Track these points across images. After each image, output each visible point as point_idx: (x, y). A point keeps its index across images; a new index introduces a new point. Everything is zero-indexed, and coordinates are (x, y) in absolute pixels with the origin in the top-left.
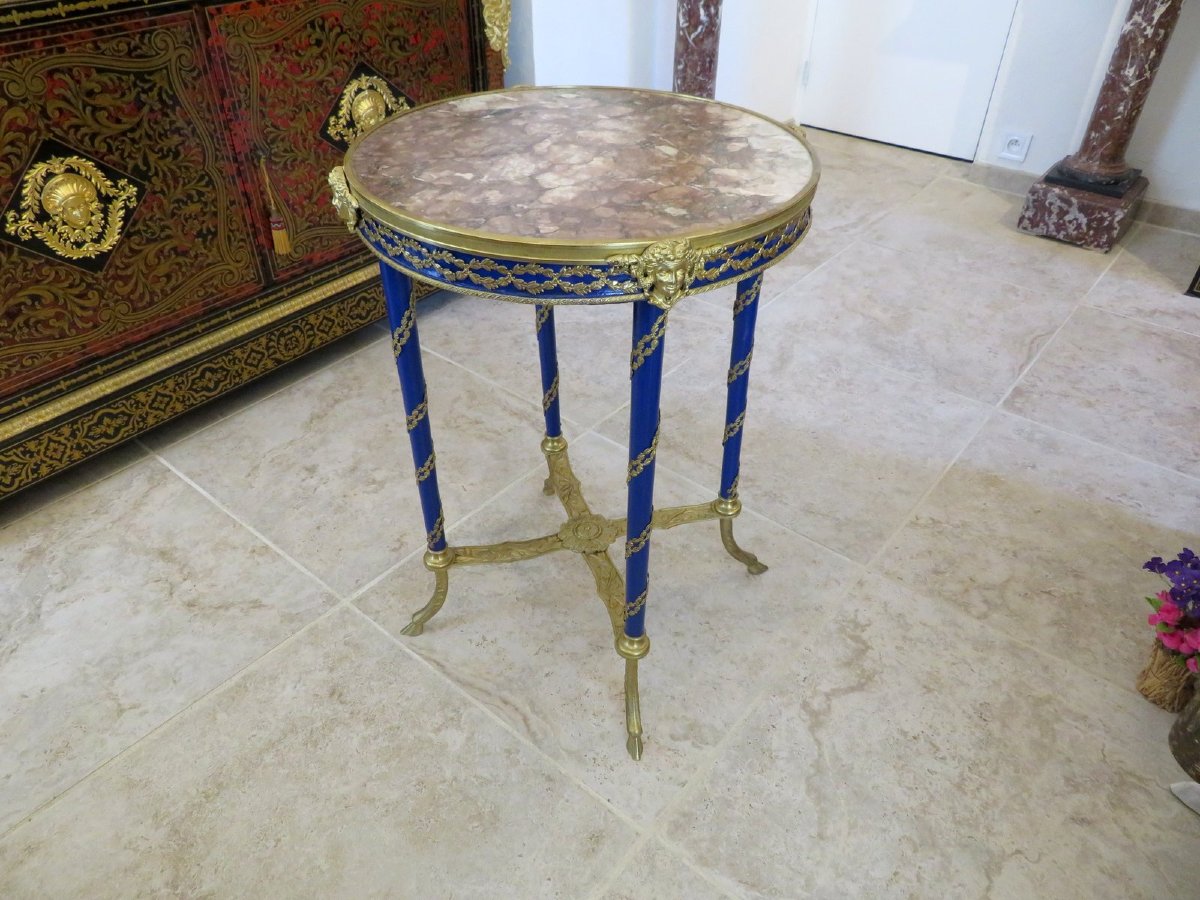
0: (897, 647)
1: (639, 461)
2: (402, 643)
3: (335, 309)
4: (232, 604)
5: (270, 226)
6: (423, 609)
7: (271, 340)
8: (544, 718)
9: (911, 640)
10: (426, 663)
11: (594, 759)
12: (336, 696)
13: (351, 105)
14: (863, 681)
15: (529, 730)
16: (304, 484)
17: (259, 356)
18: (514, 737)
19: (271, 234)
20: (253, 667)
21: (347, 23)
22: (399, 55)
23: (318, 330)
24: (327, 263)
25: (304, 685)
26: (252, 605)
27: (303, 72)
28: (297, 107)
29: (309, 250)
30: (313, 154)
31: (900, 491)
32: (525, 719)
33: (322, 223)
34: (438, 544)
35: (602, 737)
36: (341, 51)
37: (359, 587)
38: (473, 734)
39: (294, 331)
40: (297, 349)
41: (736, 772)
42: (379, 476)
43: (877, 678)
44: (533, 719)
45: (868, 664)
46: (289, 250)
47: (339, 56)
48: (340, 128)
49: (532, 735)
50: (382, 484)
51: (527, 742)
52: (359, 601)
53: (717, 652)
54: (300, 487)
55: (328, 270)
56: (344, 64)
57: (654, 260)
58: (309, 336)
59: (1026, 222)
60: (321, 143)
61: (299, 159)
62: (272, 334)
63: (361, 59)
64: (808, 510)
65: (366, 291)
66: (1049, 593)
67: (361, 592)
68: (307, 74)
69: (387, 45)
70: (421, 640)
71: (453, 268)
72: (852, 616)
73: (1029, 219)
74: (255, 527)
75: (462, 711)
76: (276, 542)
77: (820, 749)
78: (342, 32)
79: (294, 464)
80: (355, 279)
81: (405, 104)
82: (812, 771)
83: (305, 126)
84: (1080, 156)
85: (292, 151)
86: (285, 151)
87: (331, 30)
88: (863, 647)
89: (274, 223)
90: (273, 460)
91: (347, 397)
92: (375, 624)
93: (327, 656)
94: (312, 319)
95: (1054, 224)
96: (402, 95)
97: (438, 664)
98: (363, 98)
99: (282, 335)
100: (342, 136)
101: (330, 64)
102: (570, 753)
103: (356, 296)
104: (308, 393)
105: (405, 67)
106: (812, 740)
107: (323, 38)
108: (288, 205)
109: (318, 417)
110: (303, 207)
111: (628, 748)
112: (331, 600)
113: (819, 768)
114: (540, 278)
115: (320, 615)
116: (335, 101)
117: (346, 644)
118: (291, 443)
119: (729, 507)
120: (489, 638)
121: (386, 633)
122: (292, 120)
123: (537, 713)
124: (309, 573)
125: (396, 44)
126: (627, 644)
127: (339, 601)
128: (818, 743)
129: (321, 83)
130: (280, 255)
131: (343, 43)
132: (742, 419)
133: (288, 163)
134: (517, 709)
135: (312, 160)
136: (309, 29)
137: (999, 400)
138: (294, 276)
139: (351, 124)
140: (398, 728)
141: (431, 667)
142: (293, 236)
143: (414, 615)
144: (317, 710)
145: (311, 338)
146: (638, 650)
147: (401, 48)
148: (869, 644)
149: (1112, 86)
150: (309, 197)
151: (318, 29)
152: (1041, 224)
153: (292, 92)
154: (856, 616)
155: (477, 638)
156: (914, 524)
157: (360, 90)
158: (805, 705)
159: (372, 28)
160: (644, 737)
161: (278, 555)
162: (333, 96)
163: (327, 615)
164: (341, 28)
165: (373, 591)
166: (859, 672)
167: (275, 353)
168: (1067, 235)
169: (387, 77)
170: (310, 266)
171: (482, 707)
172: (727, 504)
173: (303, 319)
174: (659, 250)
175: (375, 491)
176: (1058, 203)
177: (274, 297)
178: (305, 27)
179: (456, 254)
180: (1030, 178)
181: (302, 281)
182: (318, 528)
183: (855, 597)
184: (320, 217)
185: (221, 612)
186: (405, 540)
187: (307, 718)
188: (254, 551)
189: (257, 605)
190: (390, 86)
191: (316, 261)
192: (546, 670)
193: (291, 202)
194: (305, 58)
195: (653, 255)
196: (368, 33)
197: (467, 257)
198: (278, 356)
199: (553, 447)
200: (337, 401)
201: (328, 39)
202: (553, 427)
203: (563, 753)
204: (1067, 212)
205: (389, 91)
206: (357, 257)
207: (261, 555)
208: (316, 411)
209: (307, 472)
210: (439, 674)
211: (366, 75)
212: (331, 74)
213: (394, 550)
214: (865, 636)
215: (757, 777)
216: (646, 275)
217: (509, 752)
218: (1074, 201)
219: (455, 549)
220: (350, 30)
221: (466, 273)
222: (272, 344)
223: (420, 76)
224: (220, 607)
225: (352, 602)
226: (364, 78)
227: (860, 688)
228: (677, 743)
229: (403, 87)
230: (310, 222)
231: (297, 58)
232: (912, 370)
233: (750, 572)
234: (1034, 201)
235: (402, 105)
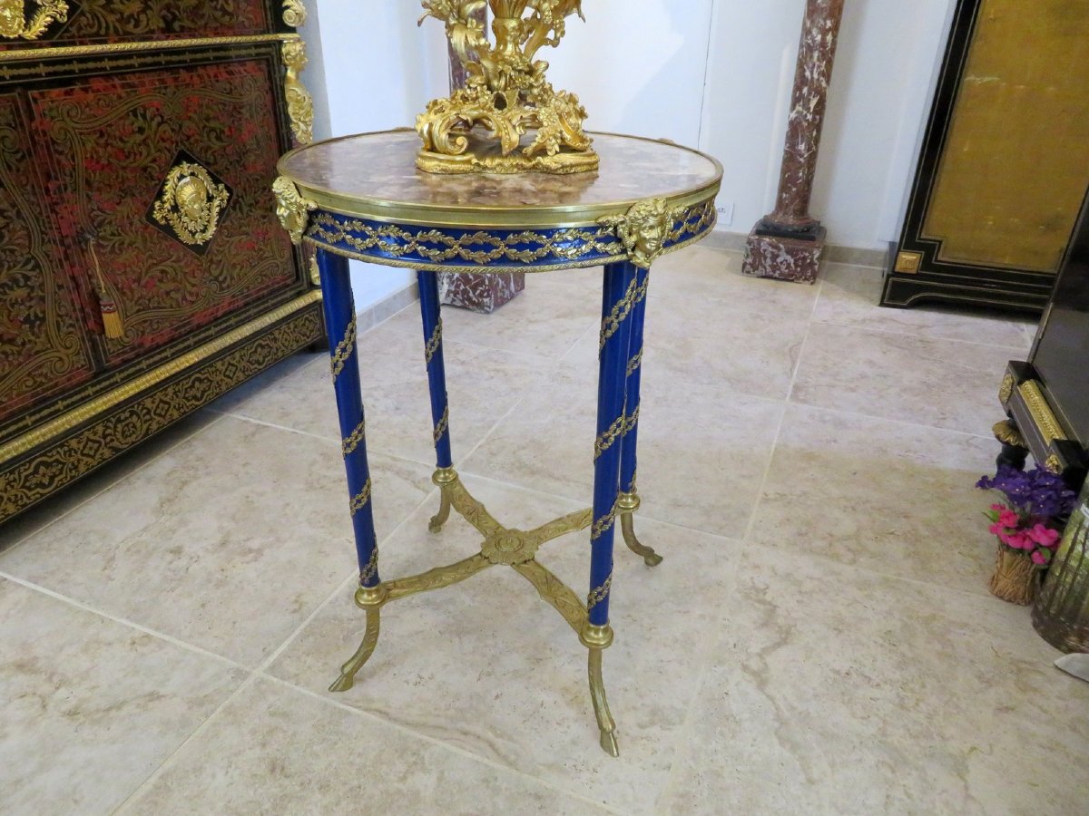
0: (797, 601)
1: (610, 433)
2: (335, 700)
3: (170, 391)
4: (124, 703)
5: (100, 309)
6: (353, 658)
7: (108, 427)
8: (511, 739)
9: (806, 593)
10: (365, 713)
11: (575, 766)
12: (278, 771)
13: (175, 190)
14: (783, 636)
16: (172, 566)
17: (96, 445)
18: (486, 765)
19: (101, 318)
20: (169, 764)
21: (167, 113)
22: (216, 145)
23: (155, 414)
24: (158, 346)
25: (236, 768)
26: (148, 698)
27: (127, 157)
28: (122, 191)
29: (140, 334)
30: (140, 237)
31: (743, 476)
32: (491, 745)
33: (151, 306)
34: (370, 579)
35: (574, 743)
36: (164, 140)
37: (268, 654)
38: (442, 772)
39: (131, 416)
40: (134, 436)
41: (711, 743)
42: (255, 544)
43: (793, 631)
44: (499, 742)
45: (781, 621)
46: (122, 333)
47: (162, 144)
48: (165, 212)
49: (505, 758)
50: (260, 552)
51: (501, 767)
52: (273, 669)
53: (649, 639)
54: (169, 569)
55: (159, 353)
56: (166, 151)
57: (640, 217)
58: (146, 421)
59: (748, 267)
60: (146, 227)
61: (126, 242)
62: (109, 421)
63: (181, 147)
64: (677, 504)
65: (199, 372)
66: (892, 533)
67: (271, 659)
68: (131, 159)
69: (205, 135)
70: (354, 692)
72: (751, 584)
73: (750, 264)
74: (128, 618)
75: (422, 752)
76: (157, 629)
77: (774, 703)
78: (163, 122)
79: (154, 549)
80: (187, 362)
81: (225, 191)
82: (777, 725)
83: (131, 209)
84: (777, 213)
85: (120, 235)
86: (113, 234)
87: (152, 119)
88: (770, 608)
89: (105, 306)
90: (128, 550)
91: (195, 478)
92: (297, 688)
93: (253, 732)
94: (148, 402)
95: (770, 266)
96: (221, 182)
97: (381, 712)
98: (186, 184)
99: (119, 421)
100: (167, 220)
101: (153, 151)
102: (550, 766)
103: (190, 377)
104: (149, 480)
105: (222, 156)
106: (764, 697)
107: (146, 126)
108: (118, 289)
109: (169, 500)
110: (132, 291)
111: (602, 745)
112: (240, 675)
113: (783, 723)
114: (534, 246)
115: (232, 692)
116: (158, 187)
117: (272, 715)
118: (145, 529)
119: (630, 500)
120: (425, 675)
121: (312, 694)
122: (118, 204)
123: (501, 736)
124: (207, 653)
125: (213, 135)
126: (592, 634)
127: (248, 674)
128: (771, 698)
129: (145, 169)
130: (111, 340)
131: (165, 132)
132: (637, 412)
133: (117, 245)
134: (479, 737)
135: (139, 244)
136: (132, 118)
137: (786, 395)
138: (125, 362)
139: (175, 208)
140: (360, 787)
141: (374, 718)
142: (125, 316)
143: (343, 667)
144: (260, 791)
145: (148, 423)
146: (604, 639)
147: (218, 138)
148: (774, 604)
149: (790, 158)
150: (138, 280)
151: (140, 118)
152: (760, 267)
153: (117, 177)
154: (753, 583)
155: (413, 678)
156: (766, 500)
157: (182, 177)
158: (745, 668)
159: (190, 118)
160: (615, 732)
161: (164, 641)
162: (157, 182)
163: (240, 691)
164: (162, 117)
165: (285, 655)
166: (777, 629)
167: (112, 440)
168: (781, 274)
169: (206, 165)
170: (142, 350)
171: (442, 744)
172: (627, 498)
173: (139, 404)
175: (256, 560)
176: (770, 249)
177: (107, 383)
178: (128, 114)
180: (738, 237)
181: (134, 365)
182: (203, 605)
183: (745, 567)
184: (149, 300)
185: (113, 713)
186: (304, 599)
187: (251, 802)
188: (134, 643)
189: (154, 697)
190: (209, 173)
191: (147, 345)
192: (494, 693)
193: (120, 286)
194: (129, 145)
196: (187, 123)
197: (456, 232)
198: (115, 444)
199: (445, 478)
200: (185, 483)
201: (150, 126)
202: (444, 459)
203: (541, 767)
204: (778, 256)
205: (209, 179)
206: (188, 339)
207: (143, 645)
208: (164, 495)
209: (171, 555)
210: (386, 723)
211: (187, 163)
212: (154, 161)
213: (295, 611)
214: (768, 598)
215: (732, 742)
216: (630, 234)
217: (486, 781)
218: (781, 246)
219: (385, 584)
220: (170, 119)
221: (457, 249)
222: (109, 431)
223: (237, 165)
224: (109, 709)
225: (264, 672)
226: (185, 165)
227: (783, 642)
228: (646, 731)
229: (221, 175)
230: (140, 305)
231: (121, 145)
232: (709, 384)
233: (647, 563)
234: (752, 250)
235: (222, 191)
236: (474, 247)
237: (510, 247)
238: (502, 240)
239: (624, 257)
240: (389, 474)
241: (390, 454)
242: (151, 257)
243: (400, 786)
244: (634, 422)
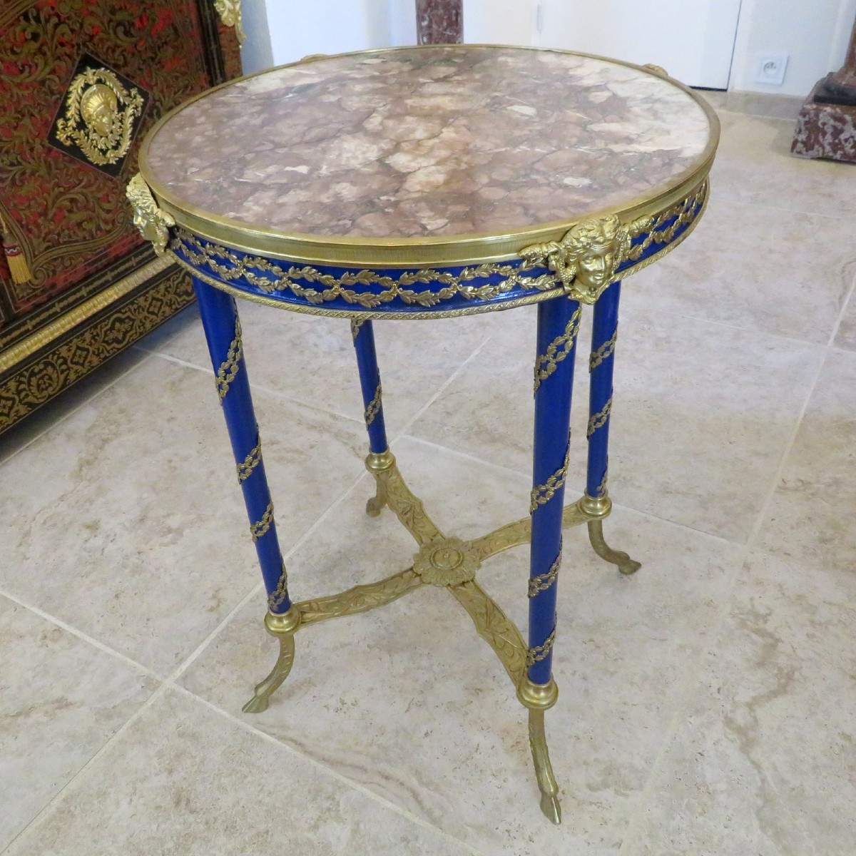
0: (807, 635)
1: (548, 486)
2: (247, 723)
3: (88, 336)
4: (32, 708)
5: (4, 252)
6: (267, 680)
7: (22, 383)
8: (437, 789)
9: (821, 624)
10: (279, 743)
11: (508, 831)
12: (183, 804)
13: (79, 103)
14: (783, 681)
15: (422, 808)
16: (88, 545)
17: (10, 403)
18: (407, 820)
19: (6, 261)
20: (73, 786)
21: (64, 9)
22: (125, 42)
23: (72, 362)
24: (73, 285)
25: (141, 796)
26: (56, 705)
27: (22, 72)
28: (19, 112)
29: (51, 274)
30: (43, 163)
31: (757, 454)
32: (415, 796)
33: (61, 241)
34: (282, 605)
35: (510, 801)
36: (62, 44)
37: (181, 661)
38: (358, 824)
39: (45, 368)
40: (50, 389)
41: (674, 819)
42: (174, 522)
43: (797, 675)
44: (424, 792)
45: (782, 661)
46: (29, 277)
47: (60, 50)
48: (69, 132)
49: (428, 813)
50: (179, 532)
51: (424, 824)
52: (184, 679)
53: (612, 674)
54: (85, 549)
55: (74, 293)
56: (66, 58)
57: (580, 245)
58: (62, 372)
59: (800, 146)
60: (50, 150)
61: (28, 172)
62: (21, 375)
63: (84, 51)
64: (666, 490)
65: (119, 311)
67: (184, 667)
68: (26, 73)
69: (111, 31)
70: (269, 715)
71: (319, 287)
72: (749, 607)
73: (803, 142)
74: (41, 606)
75: (337, 797)
76: (69, 622)
77: (760, 772)
78: (60, 23)
79: (71, 523)
80: (106, 300)
81: (138, 96)
82: (760, 802)
83: (31, 132)
84: (846, 73)
85: (19, 164)
86: (12, 164)
87: (47, 21)
88: (770, 641)
89: (9, 248)
90: (45, 523)
91: (117, 435)
92: (210, 705)
93: (160, 755)
94: (64, 351)
95: (830, 144)
96: (134, 86)
97: (296, 742)
98: (92, 95)
99: (33, 374)
100: (73, 140)
101: (50, 60)
102: (479, 828)
103: (109, 318)
104: (69, 437)
105: (133, 54)
106: (748, 764)
107: (40, 31)
108: (22, 226)
109: (89, 463)
110: (38, 226)
111: (543, 811)
112: (150, 684)
113: (767, 799)
114: (435, 286)
115: (141, 704)
116: (60, 102)
117: (181, 735)
118: (62, 499)
119: (599, 506)
120: (349, 700)
121: (224, 713)
122: (15, 128)
123: (427, 785)
124: (119, 655)
125: (120, 30)
126: (531, 692)
127: (159, 683)
128: (756, 765)
129: (43, 82)
130: (18, 285)
131: (63, 35)
132: (609, 406)
133: (17, 177)
134: (402, 784)
135: (43, 171)
136: (23, 22)
137: (828, 337)
138: (37, 306)
139: (81, 125)
140: (267, 832)
141: (288, 748)
142: (32, 257)
143: (257, 688)
144: (163, 826)
145: (66, 373)
146: (546, 698)
147: (127, 33)
148: (777, 636)
150: (44, 214)
151: (33, 22)
152: (816, 147)
153: (12, 96)
154: (753, 606)
155: (334, 703)
156: (783, 489)
157: (87, 86)
158: (729, 722)
159: (92, 13)
160: (559, 795)
161: (75, 636)
162: (58, 96)
163: (149, 704)
164: (58, 16)
165: (198, 664)
166: (776, 671)
167: (27, 396)
168: (845, 155)
169: (115, 67)
170: (54, 292)
171: (359, 787)
172: (595, 503)
173: (54, 353)
174: (585, 233)
175: (174, 542)
176: (832, 122)
177: (17, 333)
178: (18, 19)
179: (322, 269)
180: (792, 100)
181: (48, 309)
182: (117, 596)
183: (744, 583)
184: (59, 235)
185: (21, 720)
186: (222, 594)
187: (154, 838)
188: (45, 637)
189: (62, 704)
190: (118, 77)
191: (60, 286)
192: (424, 729)
193: (24, 222)
194: (22, 56)
195: (578, 240)
196: (89, 20)
197: (336, 271)
198: (30, 399)
199: (380, 465)
200: (105, 441)
201: (45, 32)
202: (379, 442)
203: (469, 829)
204: (842, 131)
205: (119, 84)
206: (105, 274)
207: (53, 640)
208: (83, 455)
209: (88, 531)
210: (300, 755)
211: (92, 67)
212: (53, 72)
213: (212, 610)
214: (770, 627)
215: (700, 819)
216: (567, 265)
217: (404, 839)
218: (848, 118)
219: (299, 605)
220: (68, 18)
221: (337, 290)
222: (22, 386)
223: (151, 63)
224: (19, 714)
225: (176, 682)
226: (90, 71)
227: (782, 690)
228: (596, 794)
229: (133, 77)
230: (49, 241)
231: (13, 57)
232: (728, 319)
233: (621, 571)
234: (806, 123)
235: (135, 97)
236: (359, 288)
237: (405, 287)
238: (394, 280)
239: (560, 292)
240: (326, 437)
241: (330, 410)
242: (58, 185)
243: (310, 835)
244: (605, 418)
